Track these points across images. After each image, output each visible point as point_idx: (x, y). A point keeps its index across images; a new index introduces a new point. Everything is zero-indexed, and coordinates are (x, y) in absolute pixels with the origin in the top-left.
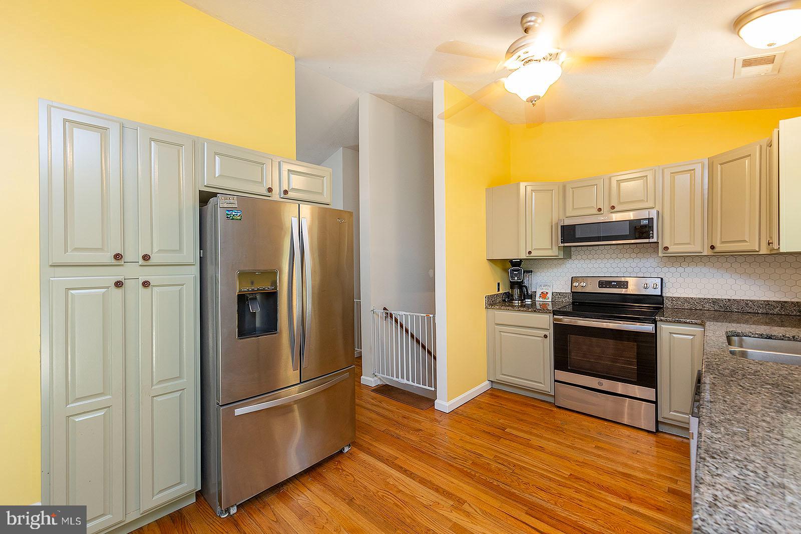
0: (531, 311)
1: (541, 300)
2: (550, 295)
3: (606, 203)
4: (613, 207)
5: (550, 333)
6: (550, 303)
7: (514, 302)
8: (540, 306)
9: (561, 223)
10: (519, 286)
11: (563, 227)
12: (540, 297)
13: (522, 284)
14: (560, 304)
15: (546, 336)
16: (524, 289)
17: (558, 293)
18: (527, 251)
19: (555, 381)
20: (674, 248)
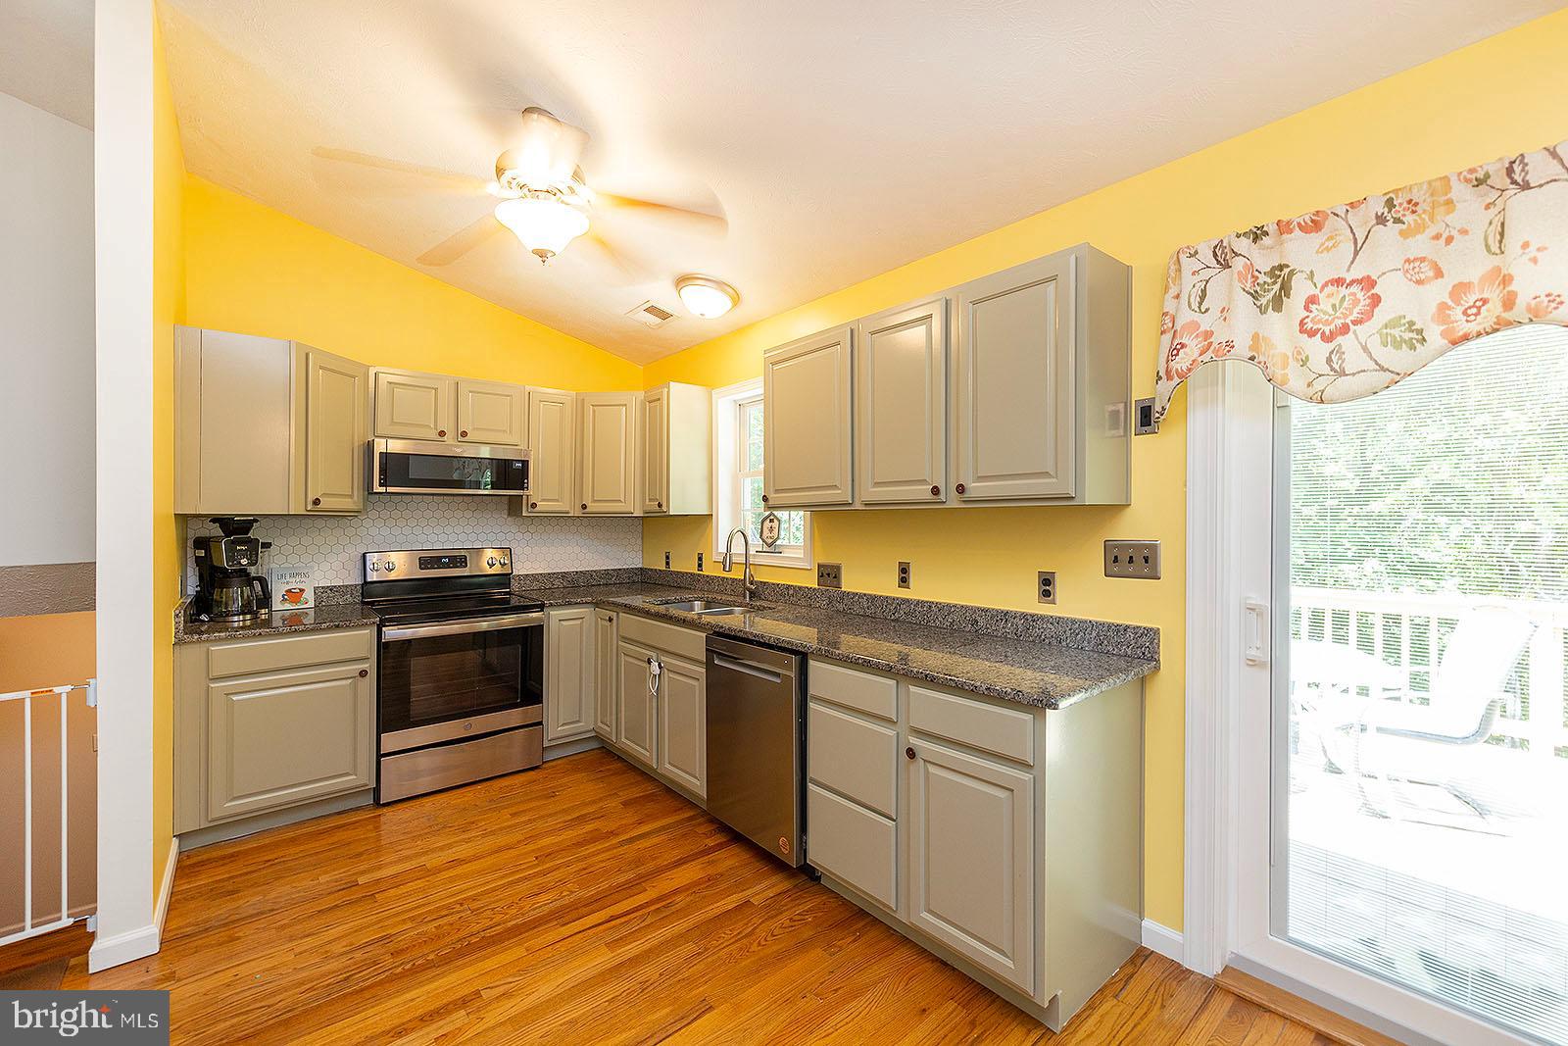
0: (329, 628)
1: (288, 606)
2: (309, 597)
3: (452, 425)
4: (464, 434)
5: (371, 666)
6: (311, 614)
7: (231, 619)
8: (284, 620)
9: (380, 446)
10: (247, 579)
11: (385, 456)
12: (284, 600)
13: (253, 575)
14: (331, 612)
15: (363, 674)
16: (257, 585)
17: (331, 589)
18: (311, 498)
19: (379, 756)
20: (542, 506)
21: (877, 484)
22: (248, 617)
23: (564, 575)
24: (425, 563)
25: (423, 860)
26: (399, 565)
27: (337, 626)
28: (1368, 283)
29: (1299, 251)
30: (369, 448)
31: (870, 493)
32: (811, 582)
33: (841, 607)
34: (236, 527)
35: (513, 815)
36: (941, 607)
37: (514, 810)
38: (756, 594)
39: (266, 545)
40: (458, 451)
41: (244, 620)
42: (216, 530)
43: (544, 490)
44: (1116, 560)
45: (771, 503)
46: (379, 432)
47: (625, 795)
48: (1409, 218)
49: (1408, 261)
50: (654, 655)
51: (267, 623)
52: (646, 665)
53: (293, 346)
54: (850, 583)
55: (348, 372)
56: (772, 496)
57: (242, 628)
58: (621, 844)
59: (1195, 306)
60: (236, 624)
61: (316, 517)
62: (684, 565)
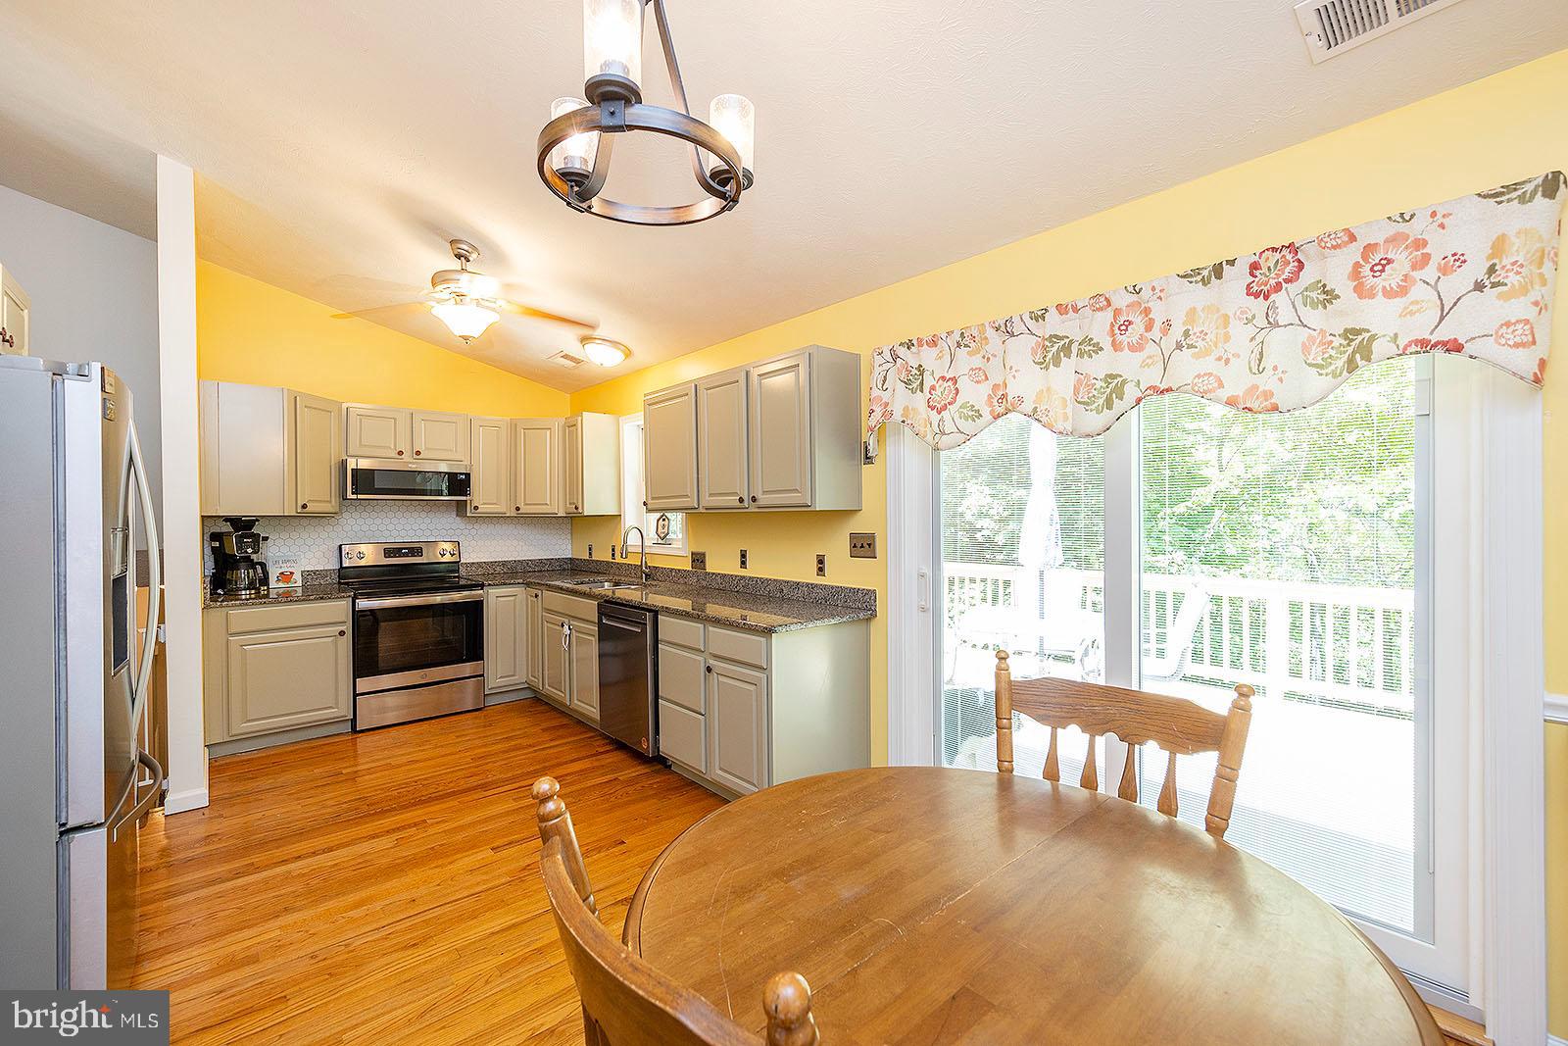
0: (316, 599)
1: (281, 585)
2: (298, 577)
3: (409, 447)
4: (418, 453)
5: (348, 628)
6: (300, 590)
7: (240, 593)
8: (279, 595)
9: (351, 464)
10: (251, 564)
11: (355, 471)
12: (278, 580)
13: (255, 560)
14: (315, 588)
15: (342, 633)
16: (258, 567)
17: (315, 572)
18: (300, 504)
19: (355, 695)
20: (482, 508)
21: (711, 495)
22: (253, 592)
23: (504, 563)
24: (388, 553)
25: (388, 761)
26: (369, 555)
27: (322, 598)
28: (954, 380)
29: (928, 357)
30: (343, 464)
31: (708, 501)
32: (686, 565)
33: (704, 583)
34: (243, 526)
35: (457, 737)
36: (763, 581)
37: (458, 734)
38: (650, 576)
39: (266, 539)
40: (413, 467)
41: (250, 594)
42: (227, 528)
43: (483, 495)
44: (855, 546)
45: (649, 507)
46: (350, 452)
47: (545, 725)
48: (972, 345)
49: (972, 369)
50: (566, 621)
51: (267, 596)
52: (560, 628)
53: (285, 391)
54: (712, 566)
55: (326, 408)
56: (650, 502)
57: (247, 600)
58: (535, 751)
59: (880, 386)
60: (244, 597)
61: (304, 517)
62: (602, 555)
